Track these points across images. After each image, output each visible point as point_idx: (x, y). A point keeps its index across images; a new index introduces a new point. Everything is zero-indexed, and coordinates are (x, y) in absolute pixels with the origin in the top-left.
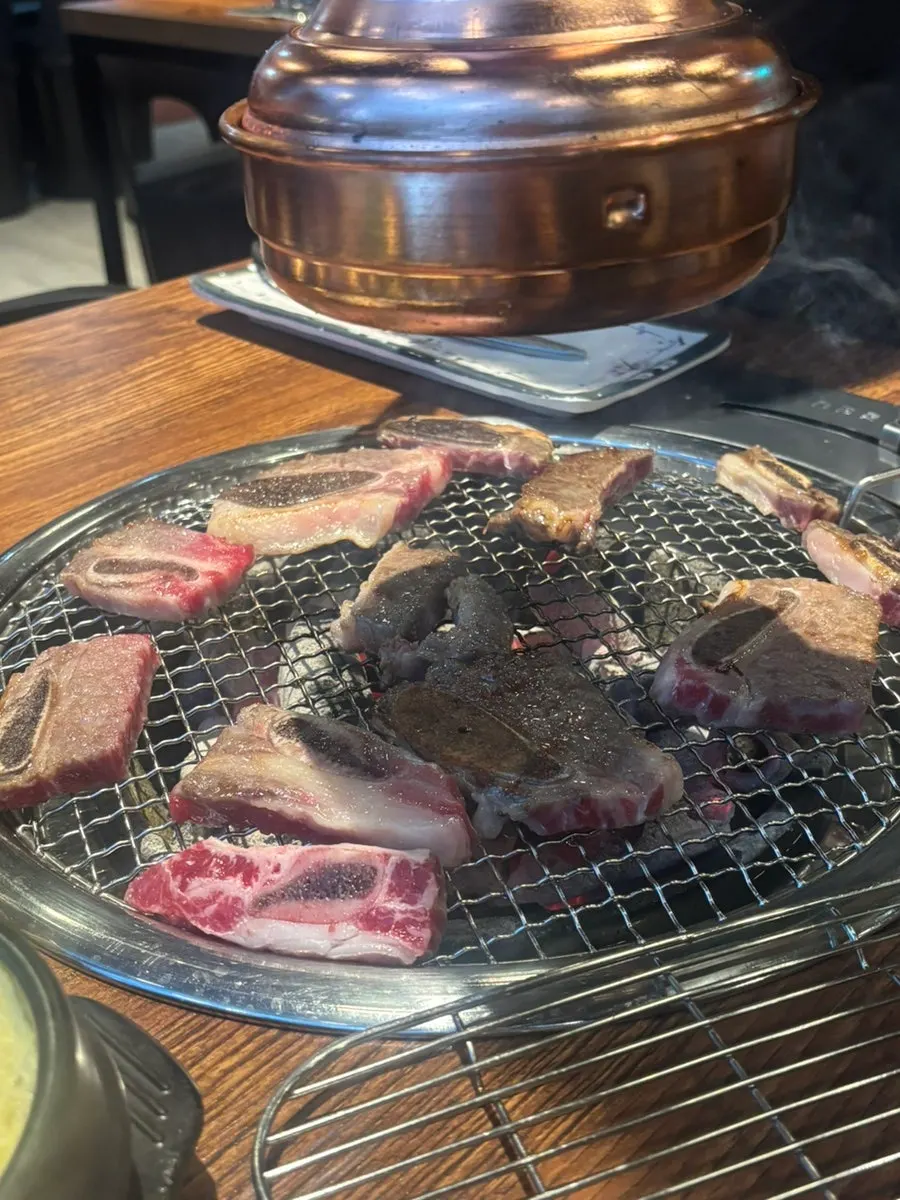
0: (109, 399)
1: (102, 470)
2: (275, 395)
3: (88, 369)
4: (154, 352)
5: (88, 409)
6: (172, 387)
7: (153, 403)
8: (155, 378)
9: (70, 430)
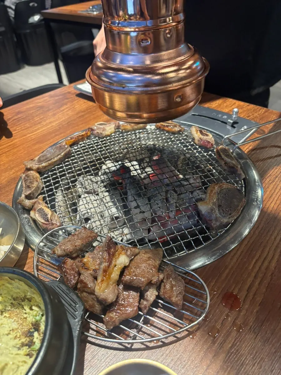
0: (57, 116)
1: (56, 135)
2: (94, 114)
3: (52, 109)
4: (66, 104)
5: (52, 120)
6: (70, 113)
7: (66, 117)
8: (66, 111)
9: (49, 125)
